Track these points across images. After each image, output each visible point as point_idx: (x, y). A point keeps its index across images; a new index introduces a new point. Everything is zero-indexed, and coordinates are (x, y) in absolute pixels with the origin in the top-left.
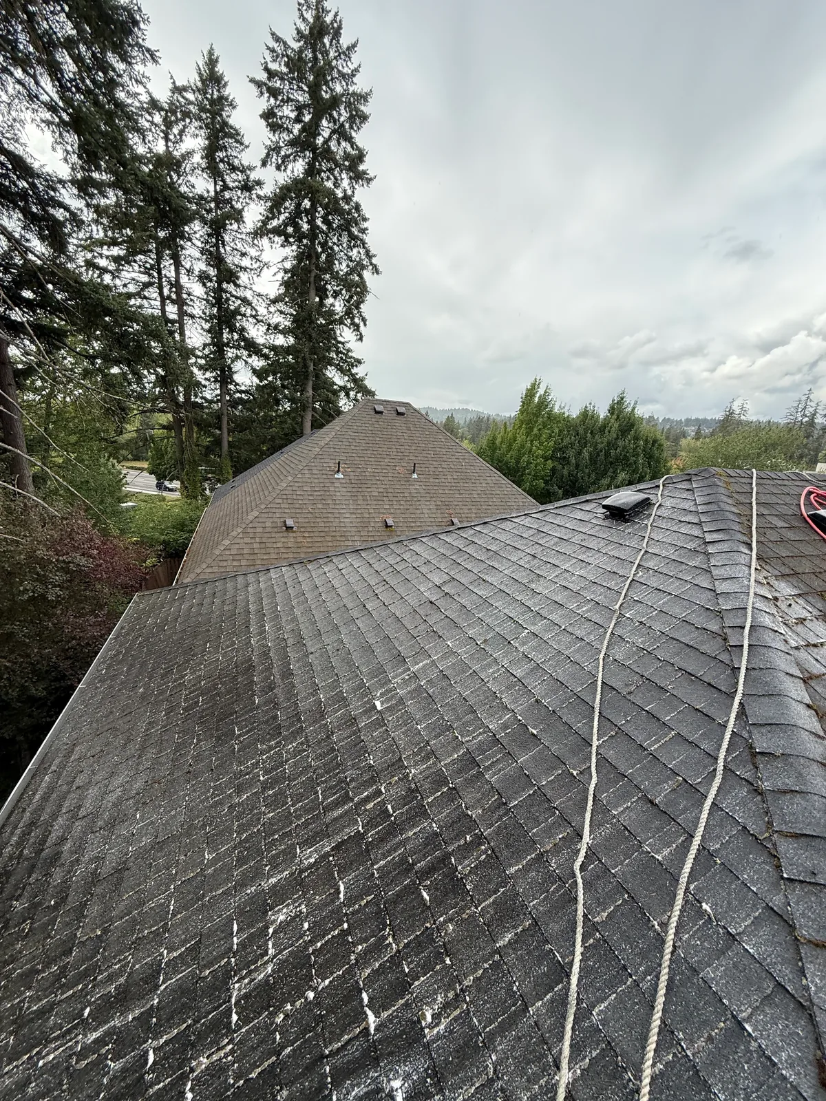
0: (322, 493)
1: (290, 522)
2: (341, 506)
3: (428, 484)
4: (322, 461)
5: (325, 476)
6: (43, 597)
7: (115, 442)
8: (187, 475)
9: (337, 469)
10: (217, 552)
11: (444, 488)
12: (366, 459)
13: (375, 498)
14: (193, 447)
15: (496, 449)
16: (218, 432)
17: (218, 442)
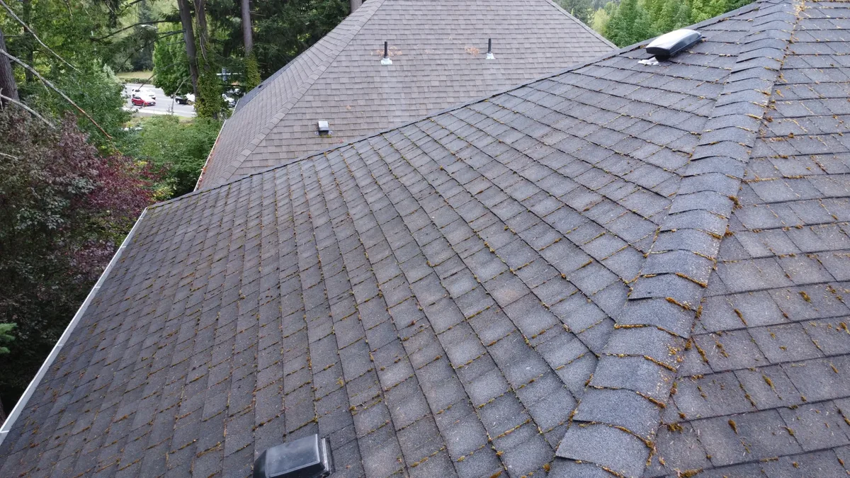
0: (365, 85)
1: (323, 125)
2: (389, 102)
3: (510, 66)
4: (364, 42)
5: (367, 63)
6: (43, 226)
7: (109, 43)
8: (203, 82)
9: (383, 53)
10: (237, 164)
11: (532, 71)
12: (423, 37)
13: (434, 89)
14: (208, 44)
15: (635, 18)
16: (238, 20)
17: (238, 34)
